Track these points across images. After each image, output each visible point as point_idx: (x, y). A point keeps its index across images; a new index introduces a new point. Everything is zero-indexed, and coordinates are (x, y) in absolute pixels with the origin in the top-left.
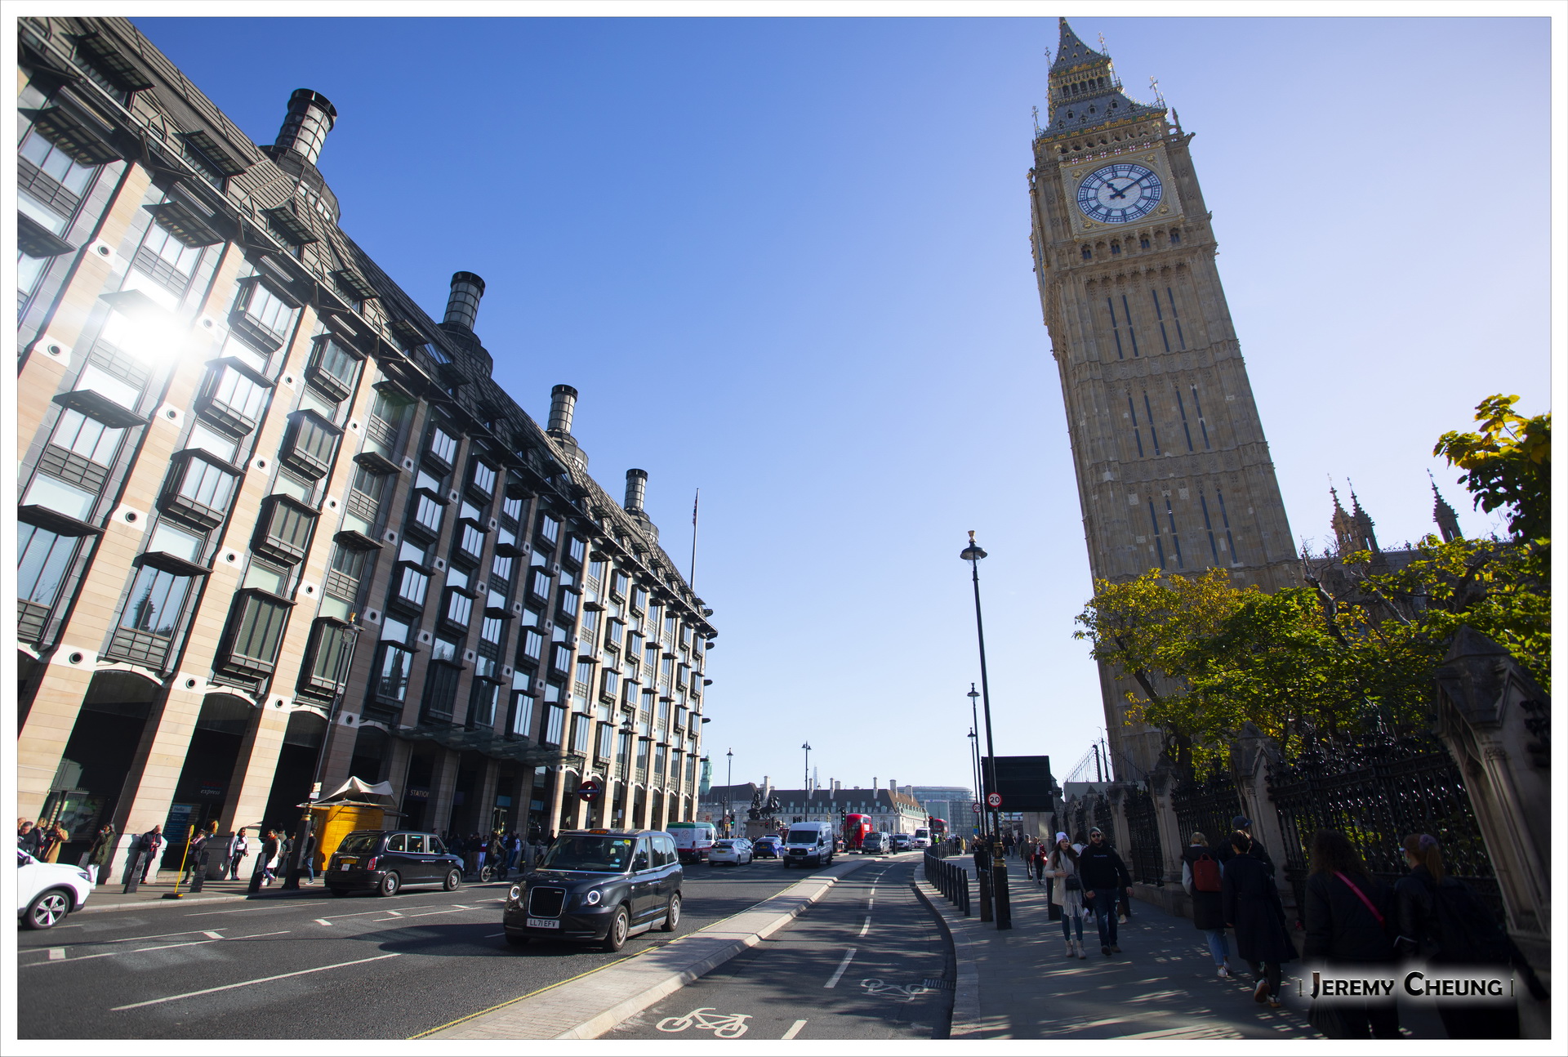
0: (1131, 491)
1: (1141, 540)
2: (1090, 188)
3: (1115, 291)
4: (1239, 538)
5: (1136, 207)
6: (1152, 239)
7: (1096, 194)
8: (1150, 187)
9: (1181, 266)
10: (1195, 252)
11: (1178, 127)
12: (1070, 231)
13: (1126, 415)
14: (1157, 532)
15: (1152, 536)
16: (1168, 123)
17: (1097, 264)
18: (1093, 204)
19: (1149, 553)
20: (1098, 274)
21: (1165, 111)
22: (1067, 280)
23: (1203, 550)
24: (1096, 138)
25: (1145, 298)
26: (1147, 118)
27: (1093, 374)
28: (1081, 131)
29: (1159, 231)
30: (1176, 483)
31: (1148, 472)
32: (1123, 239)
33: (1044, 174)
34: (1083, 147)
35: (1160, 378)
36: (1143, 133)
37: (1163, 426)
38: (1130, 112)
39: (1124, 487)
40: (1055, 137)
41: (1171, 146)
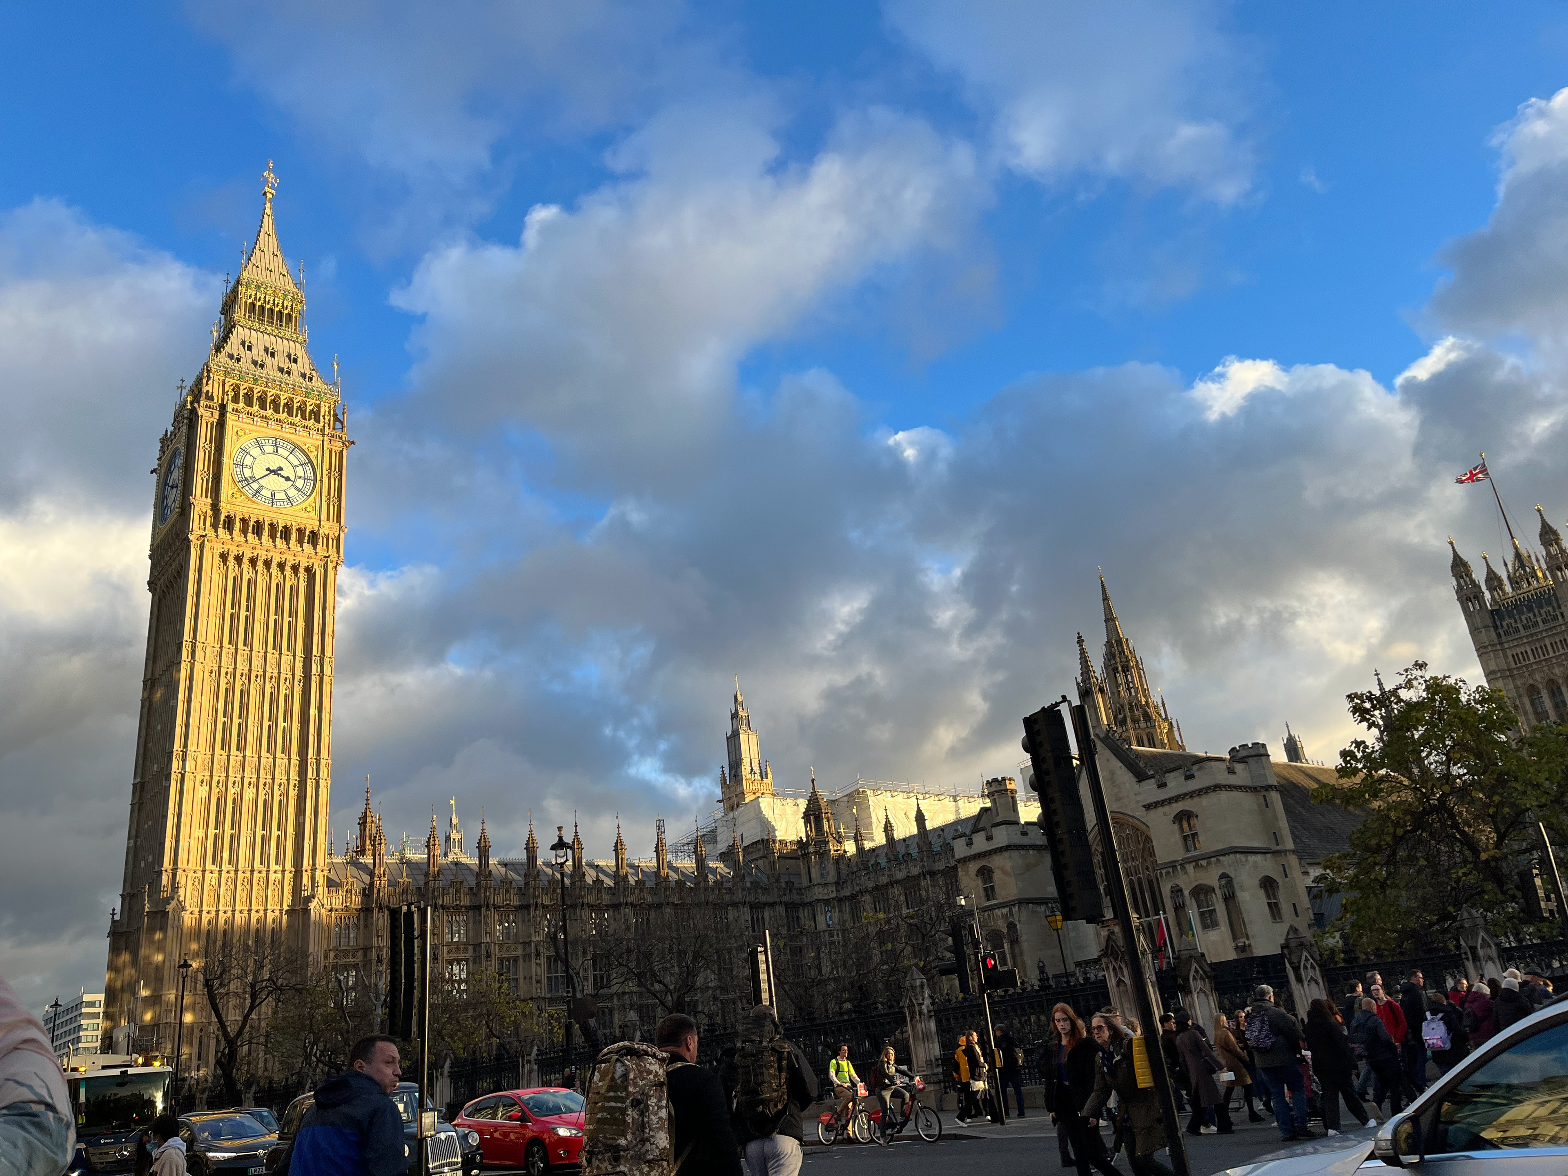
0: (203, 783)
1: (201, 833)
4: (287, 843)
6: (293, 535)
7: (253, 463)
8: (304, 478)
9: (308, 570)
10: (323, 561)
12: (218, 495)
13: (220, 706)
14: (216, 828)
19: (204, 848)
22: (199, 544)
23: (253, 850)
24: (269, 394)
25: (268, 589)
26: (321, 398)
27: (200, 656)
28: (256, 381)
29: (300, 528)
30: (246, 783)
31: (224, 767)
32: (266, 523)
33: (207, 415)
34: (255, 399)
35: (259, 675)
36: (314, 412)
37: (249, 723)
38: (307, 381)
39: (198, 779)
40: (228, 374)
41: (334, 443)
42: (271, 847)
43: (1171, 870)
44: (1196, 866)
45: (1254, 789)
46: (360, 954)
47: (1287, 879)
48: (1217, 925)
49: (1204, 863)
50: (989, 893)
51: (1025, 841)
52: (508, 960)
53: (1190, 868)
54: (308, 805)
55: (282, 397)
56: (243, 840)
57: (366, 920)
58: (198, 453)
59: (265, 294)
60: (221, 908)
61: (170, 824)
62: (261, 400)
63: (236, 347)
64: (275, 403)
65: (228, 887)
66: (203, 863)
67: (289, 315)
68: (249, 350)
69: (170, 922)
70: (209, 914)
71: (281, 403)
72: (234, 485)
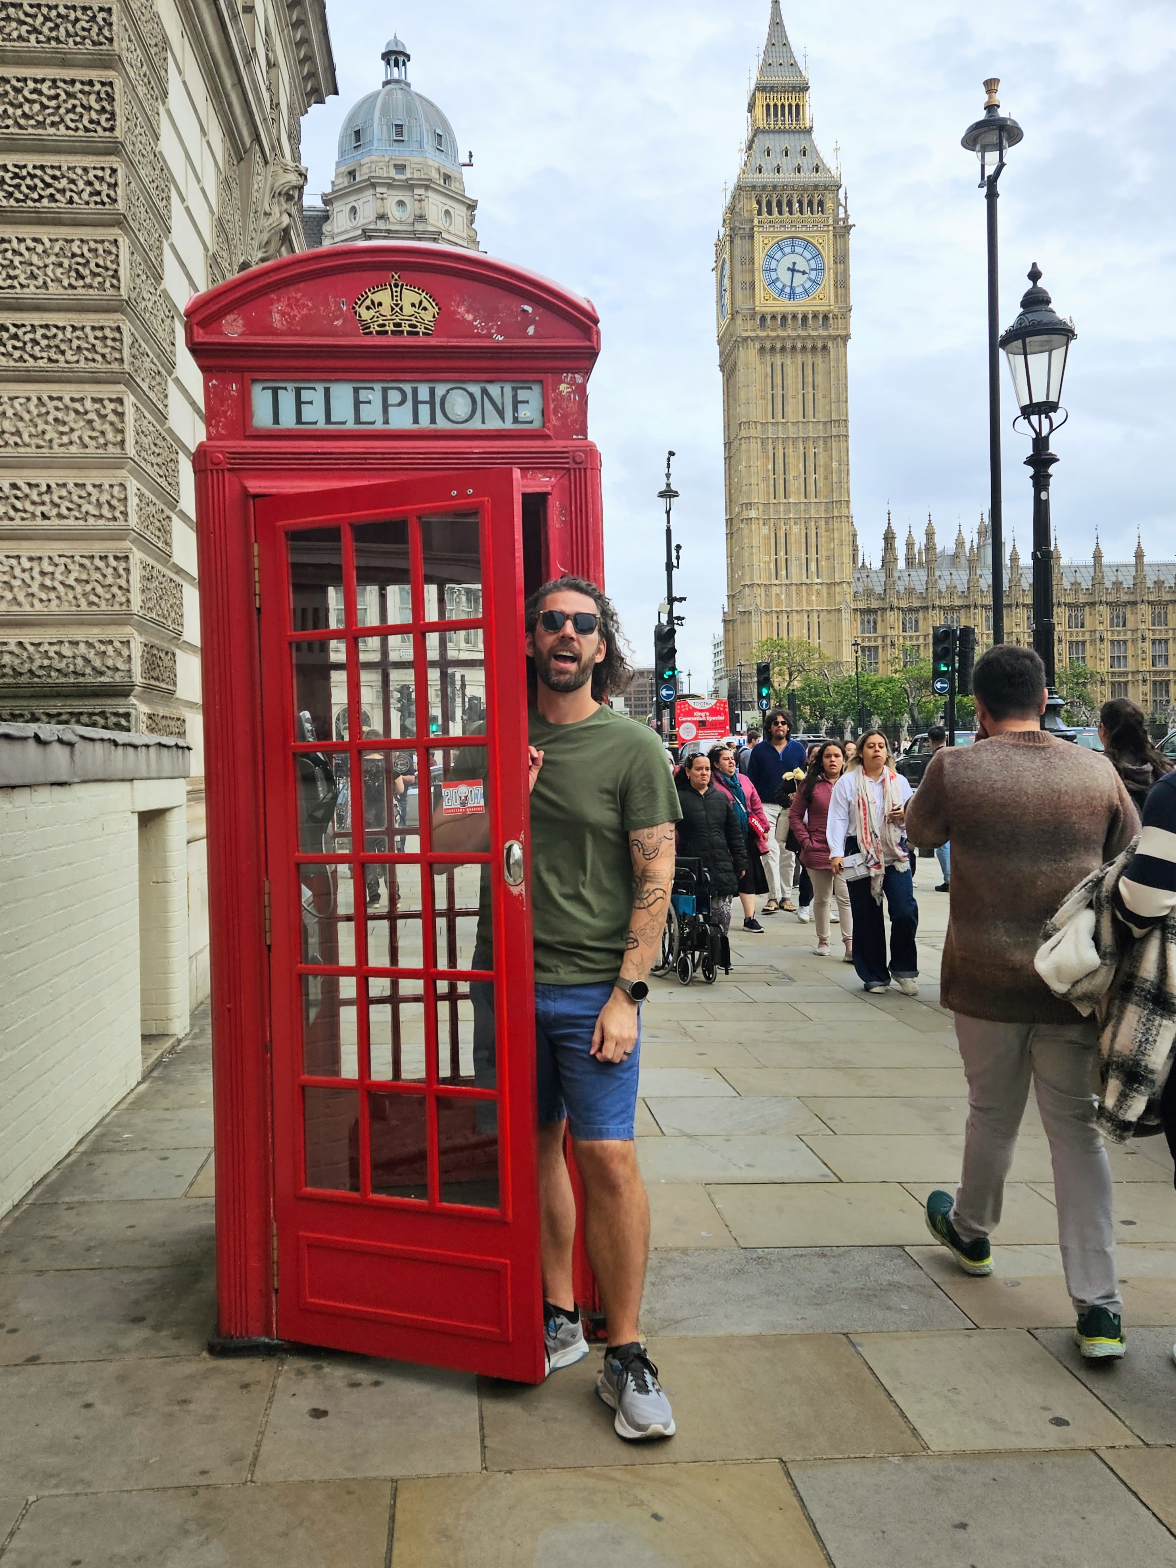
0: (764, 524)
1: (766, 558)
2: (773, 258)
3: (778, 359)
4: (823, 563)
5: (804, 287)
6: (810, 322)
7: (777, 265)
8: (816, 269)
9: (825, 347)
10: (835, 339)
11: (845, 208)
12: (754, 301)
13: (770, 467)
14: (776, 555)
15: (773, 557)
16: (840, 200)
17: (768, 336)
18: (774, 276)
19: (770, 569)
20: (768, 345)
21: (839, 187)
22: (745, 344)
23: (801, 569)
24: (785, 196)
25: (796, 370)
26: (826, 188)
27: (753, 432)
28: (775, 187)
29: (815, 316)
30: (793, 521)
31: (777, 512)
32: (790, 317)
33: (742, 231)
34: (774, 204)
35: (795, 440)
36: (821, 203)
37: (791, 477)
38: (814, 173)
39: (761, 522)
40: (754, 187)
41: (838, 230)
42: (813, 567)
46: (880, 640)
54: (836, 535)
55: (795, 196)
56: (794, 562)
57: (882, 616)
58: (738, 267)
59: (777, 92)
60: (784, 609)
61: (746, 554)
62: (779, 204)
63: (758, 156)
64: (790, 204)
65: (787, 595)
66: (770, 579)
67: (797, 106)
68: (768, 155)
69: (753, 619)
70: (777, 612)
71: (795, 200)
72: (765, 289)
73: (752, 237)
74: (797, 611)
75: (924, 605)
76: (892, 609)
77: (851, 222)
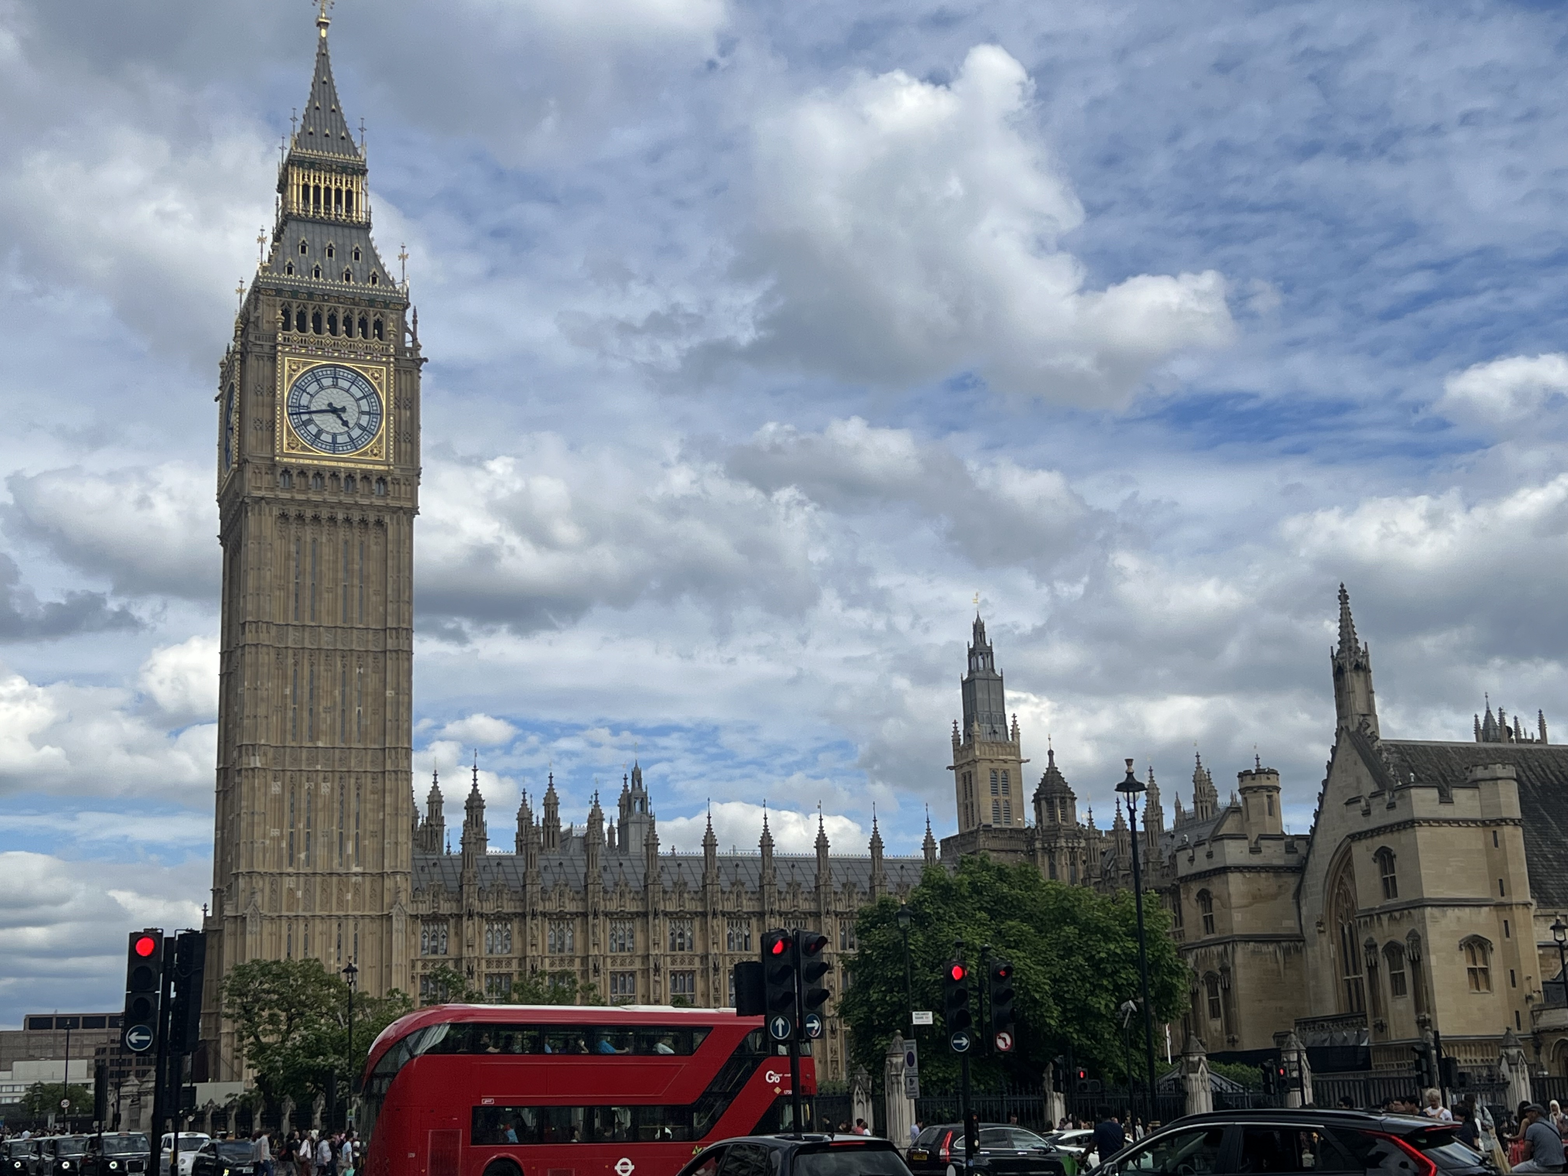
0: (275, 779)
1: (275, 832)
2: (304, 391)
3: (307, 533)
4: (366, 842)
5: (350, 436)
6: (358, 484)
7: (310, 402)
8: (369, 413)
9: (379, 523)
10: (394, 512)
11: (414, 335)
12: (273, 447)
13: (288, 691)
14: (292, 826)
15: (287, 831)
16: (406, 323)
17: (292, 499)
18: (305, 416)
19: (280, 849)
20: (292, 512)
21: (408, 305)
22: (257, 507)
23: (331, 851)
24: (326, 309)
25: (336, 551)
26: (386, 305)
27: (264, 638)
28: (311, 295)
29: (366, 476)
30: (321, 775)
31: (296, 760)
32: (328, 475)
33: (257, 349)
34: (309, 318)
35: (329, 654)
36: (378, 325)
37: (321, 710)
38: (370, 285)
39: (270, 776)
40: (279, 292)
41: (402, 363)
42: (350, 848)
43: (1368, 919)
44: (1392, 918)
45: (1484, 823)
46: (450, 964)
47: (1507, 940)
48: (1405, 993)
49: (1397, 914)
50: (1209, 922)
51: (1256, 860)
52: (623, 974)
53: (1385, 918)
54: (388, 800)
55: (341, 311)
56: (321, 840)
57: (456, 927)
58: (251, 398)
59: (320, 170)
60: (301, 913)
61: (243, 825)
62: (317, 319)
63: (288, 250)
64: (332, 320)
65: (306, 891)
66: (280, 864)
67: (349, 193)
68: (303, 251)
69: (248, 928)
70: (289, 918)
71: (340, 318)
72: (289, 433)
73: (274, 359)
74: (322, 918)
75: (519, 910)
76: (470, 916)
77: (422, 356)
